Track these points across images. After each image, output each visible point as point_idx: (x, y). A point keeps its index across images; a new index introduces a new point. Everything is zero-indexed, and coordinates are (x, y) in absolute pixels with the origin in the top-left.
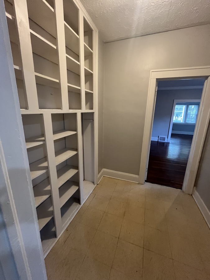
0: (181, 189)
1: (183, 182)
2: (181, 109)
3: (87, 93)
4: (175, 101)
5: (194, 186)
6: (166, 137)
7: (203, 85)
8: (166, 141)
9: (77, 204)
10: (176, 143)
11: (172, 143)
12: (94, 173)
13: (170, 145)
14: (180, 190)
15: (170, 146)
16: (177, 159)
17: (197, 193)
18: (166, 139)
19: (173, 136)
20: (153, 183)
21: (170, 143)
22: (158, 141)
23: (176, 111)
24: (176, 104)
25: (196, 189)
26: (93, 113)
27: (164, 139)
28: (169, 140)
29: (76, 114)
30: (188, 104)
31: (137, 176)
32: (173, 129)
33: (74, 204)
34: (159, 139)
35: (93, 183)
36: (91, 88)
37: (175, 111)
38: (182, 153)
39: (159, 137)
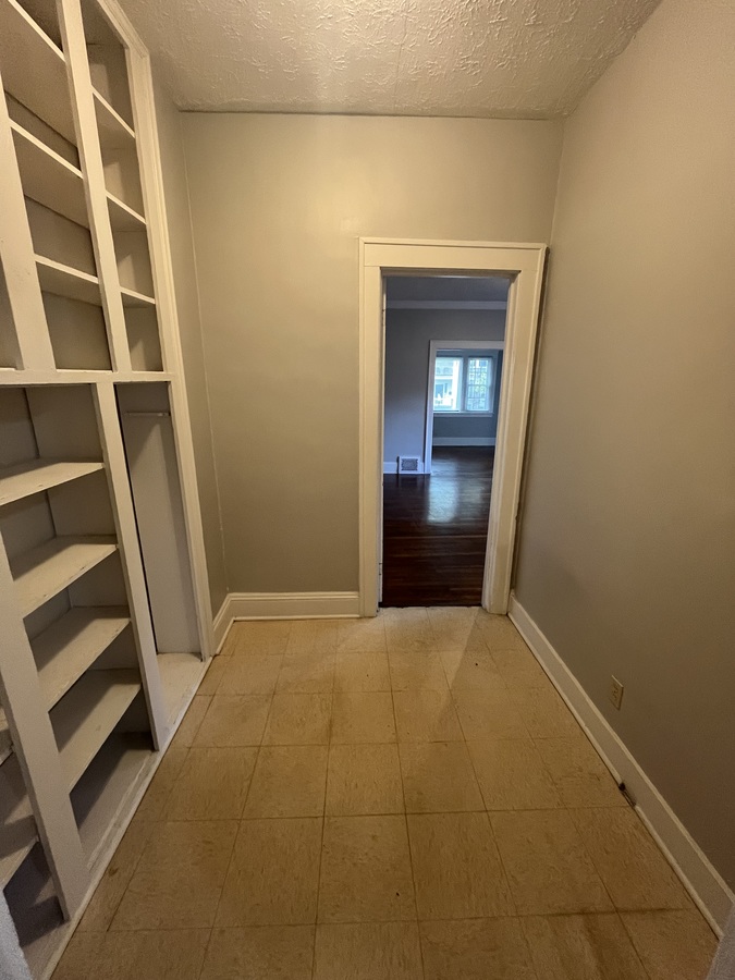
0: (480, 605)
1: (481, 585)
2: (447, 371)
3: (129, 305)
4: (435, 346)
5: (511, 588)
6: (419, 458)
7: (505, 299)
8: (420, 471)
9: (141, 753)
10: (448, 474)
11: (438, 476)
12: (195, 617)
13: (433, 481)
14: (477, 608)
15: (431, 485)
16: (456, 519)
17: (520, 606)
18: (420, 463)
19: (439, 452)
20: (402, 607)
21: (432, 474)
22: (398, 475)
23: (438, 378)
24: (438, 356)
25: (517, 597)
26: (166, 384)
27: (414, 464)
28: (427, 466)
29: (89, 389)
30: (466, 356)
31: (350, 595)
32: (435, 435)
33: (129, 756)
34: (401, 468)
35: (198, 654)
36: (147, 284)
37: (436, 378)
38: (467, 500)
39: (398, 461)
